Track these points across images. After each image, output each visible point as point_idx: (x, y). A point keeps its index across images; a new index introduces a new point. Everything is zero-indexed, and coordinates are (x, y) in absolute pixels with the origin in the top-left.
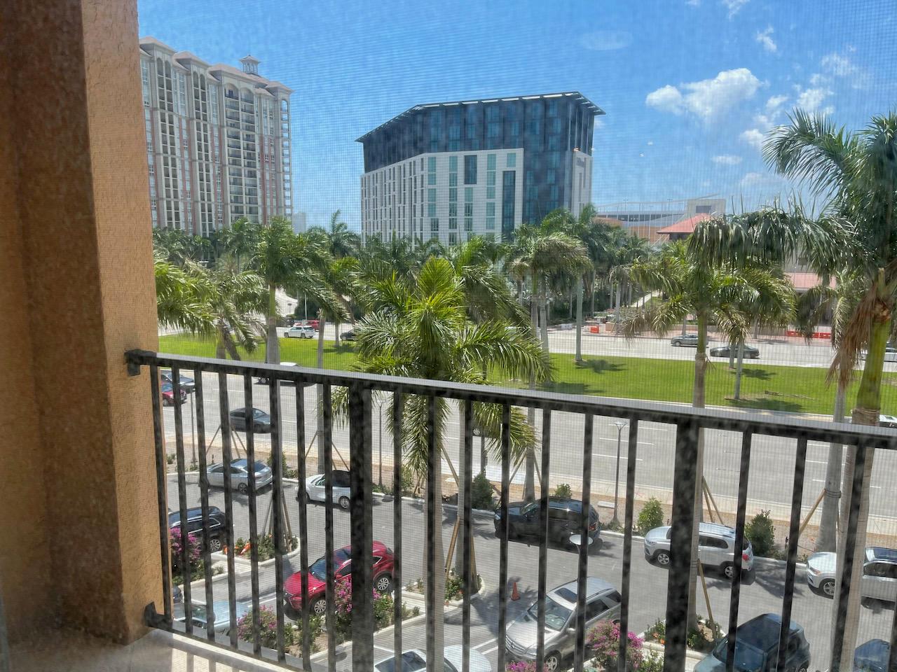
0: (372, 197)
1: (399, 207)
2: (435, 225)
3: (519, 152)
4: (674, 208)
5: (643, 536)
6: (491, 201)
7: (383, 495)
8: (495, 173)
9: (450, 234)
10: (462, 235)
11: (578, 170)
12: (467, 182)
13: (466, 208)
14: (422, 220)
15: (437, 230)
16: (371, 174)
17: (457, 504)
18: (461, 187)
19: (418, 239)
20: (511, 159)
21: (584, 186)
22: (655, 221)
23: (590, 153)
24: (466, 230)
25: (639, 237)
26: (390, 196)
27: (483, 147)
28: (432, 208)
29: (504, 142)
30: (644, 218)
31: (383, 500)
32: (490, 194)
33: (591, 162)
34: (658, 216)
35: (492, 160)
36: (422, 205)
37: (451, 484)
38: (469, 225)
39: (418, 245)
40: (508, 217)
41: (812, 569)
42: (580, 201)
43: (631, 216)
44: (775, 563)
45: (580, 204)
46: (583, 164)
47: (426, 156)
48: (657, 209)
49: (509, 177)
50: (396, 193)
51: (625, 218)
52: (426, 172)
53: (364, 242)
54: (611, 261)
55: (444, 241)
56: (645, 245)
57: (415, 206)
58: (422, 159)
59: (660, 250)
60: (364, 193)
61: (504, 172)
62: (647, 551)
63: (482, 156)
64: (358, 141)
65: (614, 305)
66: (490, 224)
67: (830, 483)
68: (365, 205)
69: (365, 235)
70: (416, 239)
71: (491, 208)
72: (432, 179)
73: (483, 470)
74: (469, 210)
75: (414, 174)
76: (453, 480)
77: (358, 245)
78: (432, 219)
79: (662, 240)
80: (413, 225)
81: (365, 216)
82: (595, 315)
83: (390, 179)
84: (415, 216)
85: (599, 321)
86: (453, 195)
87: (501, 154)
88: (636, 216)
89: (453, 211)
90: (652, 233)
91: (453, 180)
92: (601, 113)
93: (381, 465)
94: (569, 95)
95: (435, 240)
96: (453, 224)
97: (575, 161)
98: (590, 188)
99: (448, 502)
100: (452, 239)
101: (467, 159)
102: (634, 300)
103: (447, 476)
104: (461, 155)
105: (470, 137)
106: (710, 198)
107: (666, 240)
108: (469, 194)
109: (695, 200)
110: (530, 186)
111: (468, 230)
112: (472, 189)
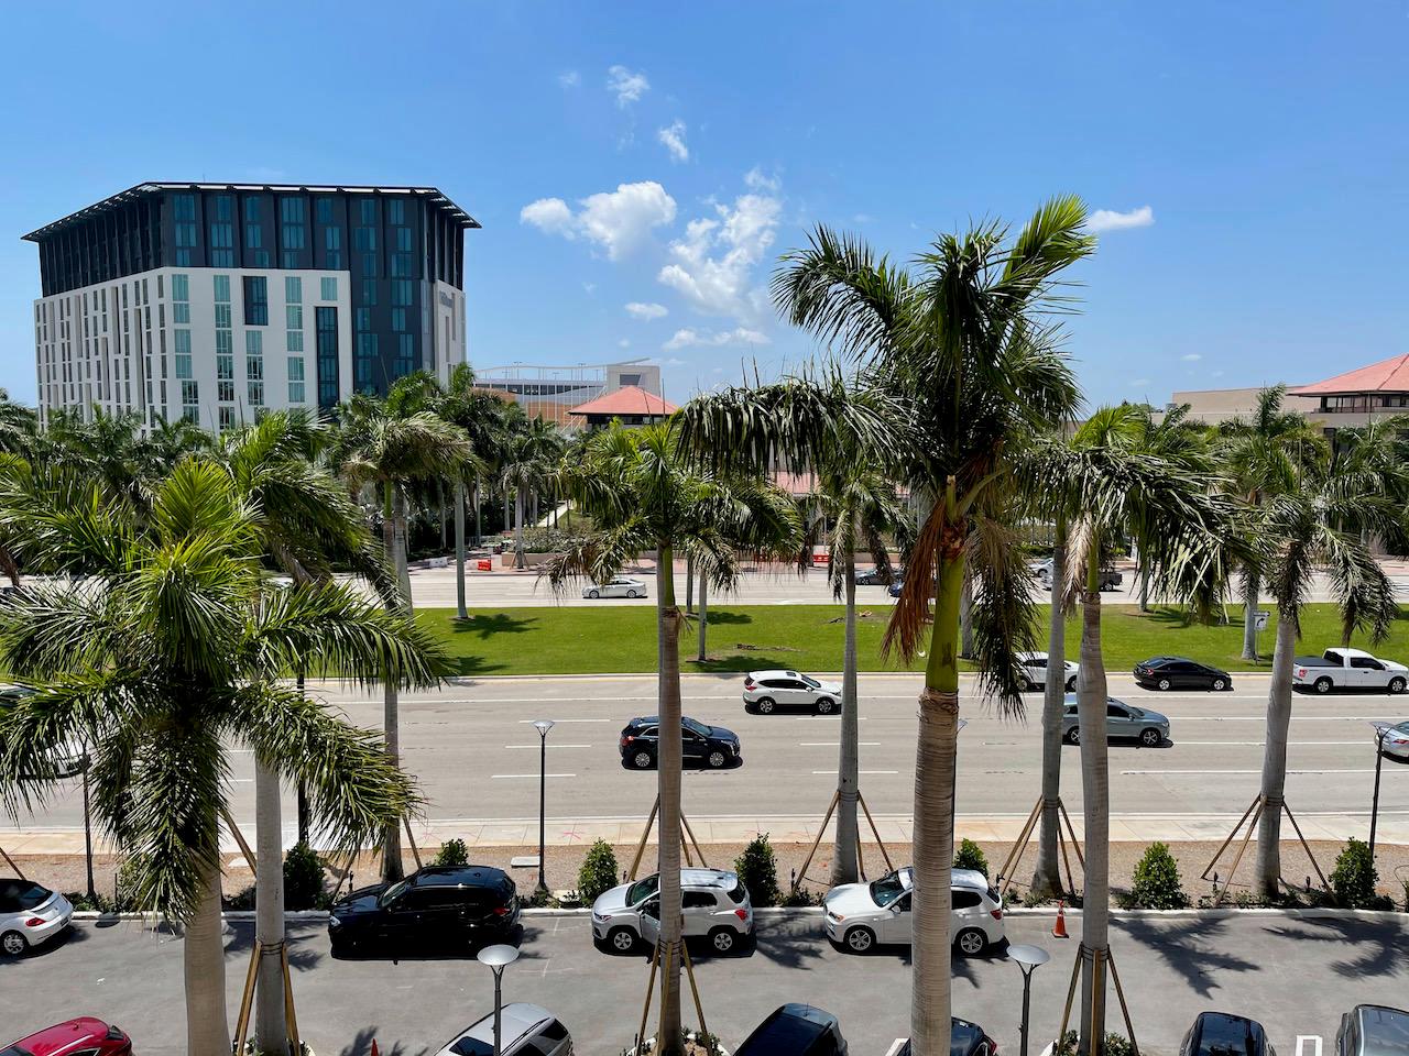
0: (59, 341)
1: (117, 361)
2: (191, 392)
3: (343, 278)
4: (589, 376)
5: (588, 906)
6: (297, 354)
7: (97, 914)
8: (300, 308)
9: (221, 409)
10: (244, 411)
11: (442, 311)
12: (249, 321)
13: (249, 365)
14: (163, 383)
15: (196, 402)
16: (56, 298)
17: (254, 909)
18: (239, 329)
19: (158, 417)
20: (328, 288)
21: (454, 339)
22: (564, 395)
23: (460, 287)
24: (251, 403)
25: (546, 420)
26: (96, 340)
27: (278, 264)
28: (184, 365)
29: (314, 259)
30: (548, 390)
31: (98, 925)
32: (295, 342)
33: (463, 300)
34: (568, 389)
35: (294, 290)
36: (164, 358)
37: (240, 871)
38: (256, 395)
39: (158, 427)
40: (327, 384)
41: (831, 914)
42: (448, 361)
43: (527, 387)
44: (781, 913)
45: (449, 366)
46: (450, 303)
47: (167, 272)
48: (564, 378)
49: (326, 320)
50: (110, 334)
51: (519, 389)
52: (168, 301)
53: (43, 426)
54: (504, 457)
55: (208, 423)
56: (555, 431)
57: (148, 359)
58: (160, 278)
59: (574, 438)
60: (41, 334)
61: (317, 308)
62: (597, 931)
63: (276, 279)
64: (26, 238)
65: (513, 525)
66: (296, 393)
67: (845, 781)
68: (45, 355)
69: (45, 408)
70: (154, 416)
71: (297, 367)
72: (182, 314)
73: (303, 835)
74: (255, 369)
75: (146, 302)
76: (243, 862)
77: (31, 430)
78: (184, 383)
79: (575, 423)
80: (146, 392)
81: (45, 374)
82: (484, 541)
83: (96, 309)
84: (149, 377)
85: (490, 551)
86: (224, 342)
87: (311, 279)
88: (536, 387)
89: (225, 369)
90: (560, 414)
91: (222, 315)
92: (475, 225)
93: (89, 856)
94: (422, 191)
95: (191, 417)
96: (226, 393)
97: (437, 298)
98: (464, 340)
99: (236, 908)
100: (226, 417)
101: (247, 280)
102: (541, 515)
103: (232, 856)
104: (236, 276)
105: (251, 245)
106: (637, 364)
107: (581, 424)
108: (254, 342)
109: (618, 365)
110: (364, 332)
111: (256, 403)
112: (259, 332)
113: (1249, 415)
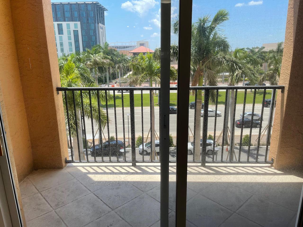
3: (79, 23)
4: (133, 44)
6: (70, 41)
8: (70, 31)
11: (101, 30)
12: (59, 34)
13: (60, 43)
18: (57, 35)
20: (76, 26)
21: (103, 36)
22: (127, 49)
23: (104, 25)
24: (61, 52)
25: (124, 54)
27: (65, 21)
29: (72, 19)
30: (124, 47)
32: (69, 38)
33: (105, 27)
34: (128, 47)
35: (68, 26)
38: (62, 50)
40: (77, 48)
42: (102, 41)
43: (119, 47)
45: (103, 43)
46: (102, 28)
48: (127, 45)
49: (76, 33)
54: (116, 63)
56: (126, 57)
59: (130, 58)
61: (74, 30)
63: (64, 24)
65: (118, 77)
66: (71, 50)
71: (70, 44)
79: (130, 55)
82: (112, 81)
85: (114, 83)
87: (72, 24)
88: (121, 47)
90: (127, 53)
92: (107, 10)
94: (95, 3)
97: (99, 28)
98: (105, 37)
101: (58, 25)
102: (124, 75)
104: (56, 23)
105: (58, 16)
106: (143, 41)
107: (132, 55)
108: (61, 39)
109: (139, 41)
110: (84, 36)
111: (62, 52)
112: (62, 36)
113: (275, 48)
